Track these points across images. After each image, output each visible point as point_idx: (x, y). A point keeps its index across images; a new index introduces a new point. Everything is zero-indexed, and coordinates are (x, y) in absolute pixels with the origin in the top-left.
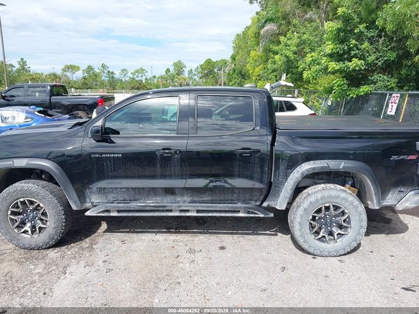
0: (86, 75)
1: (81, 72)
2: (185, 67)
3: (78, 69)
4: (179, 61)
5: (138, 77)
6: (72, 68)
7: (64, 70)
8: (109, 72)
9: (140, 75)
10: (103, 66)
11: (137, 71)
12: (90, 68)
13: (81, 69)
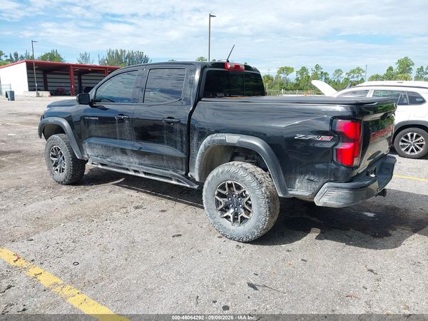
0: (299, 76)
1: (294, 73)
2: (413, 64)
3: (292, 70)
4: (406, 58)
5: (353, 77)
6: (287, 70)
7: (279, 72)
8: (322, 72)
9: (355, 75)
10: (317, 67)
11: (353, 72)
12: (304, 69)
13: (295, 70)
